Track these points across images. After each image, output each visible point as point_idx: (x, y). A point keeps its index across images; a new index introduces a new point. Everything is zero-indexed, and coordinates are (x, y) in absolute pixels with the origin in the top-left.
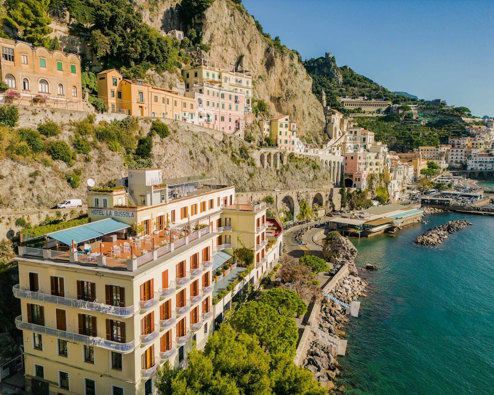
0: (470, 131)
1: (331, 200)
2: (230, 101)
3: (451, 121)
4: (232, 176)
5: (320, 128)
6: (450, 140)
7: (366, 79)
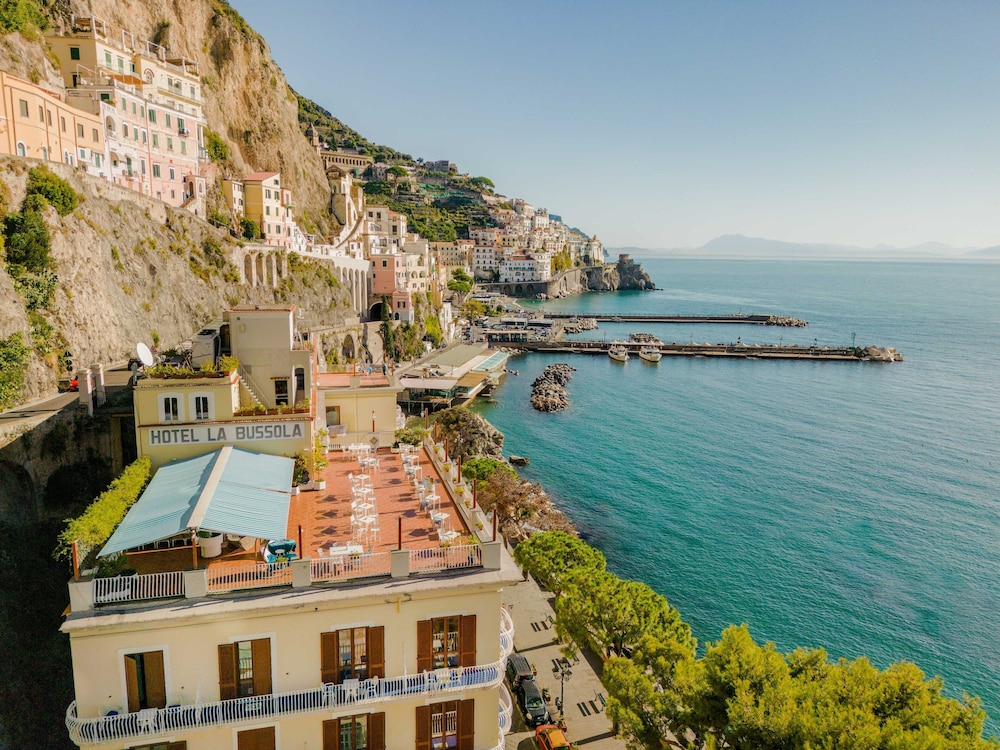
0: (497, 219)
1: (365, 346)
2: (168, 131)
3: (469, 201)
4: (198, 306)
5: (322, 203)
6: (471, 232)
7: (318, 108)
